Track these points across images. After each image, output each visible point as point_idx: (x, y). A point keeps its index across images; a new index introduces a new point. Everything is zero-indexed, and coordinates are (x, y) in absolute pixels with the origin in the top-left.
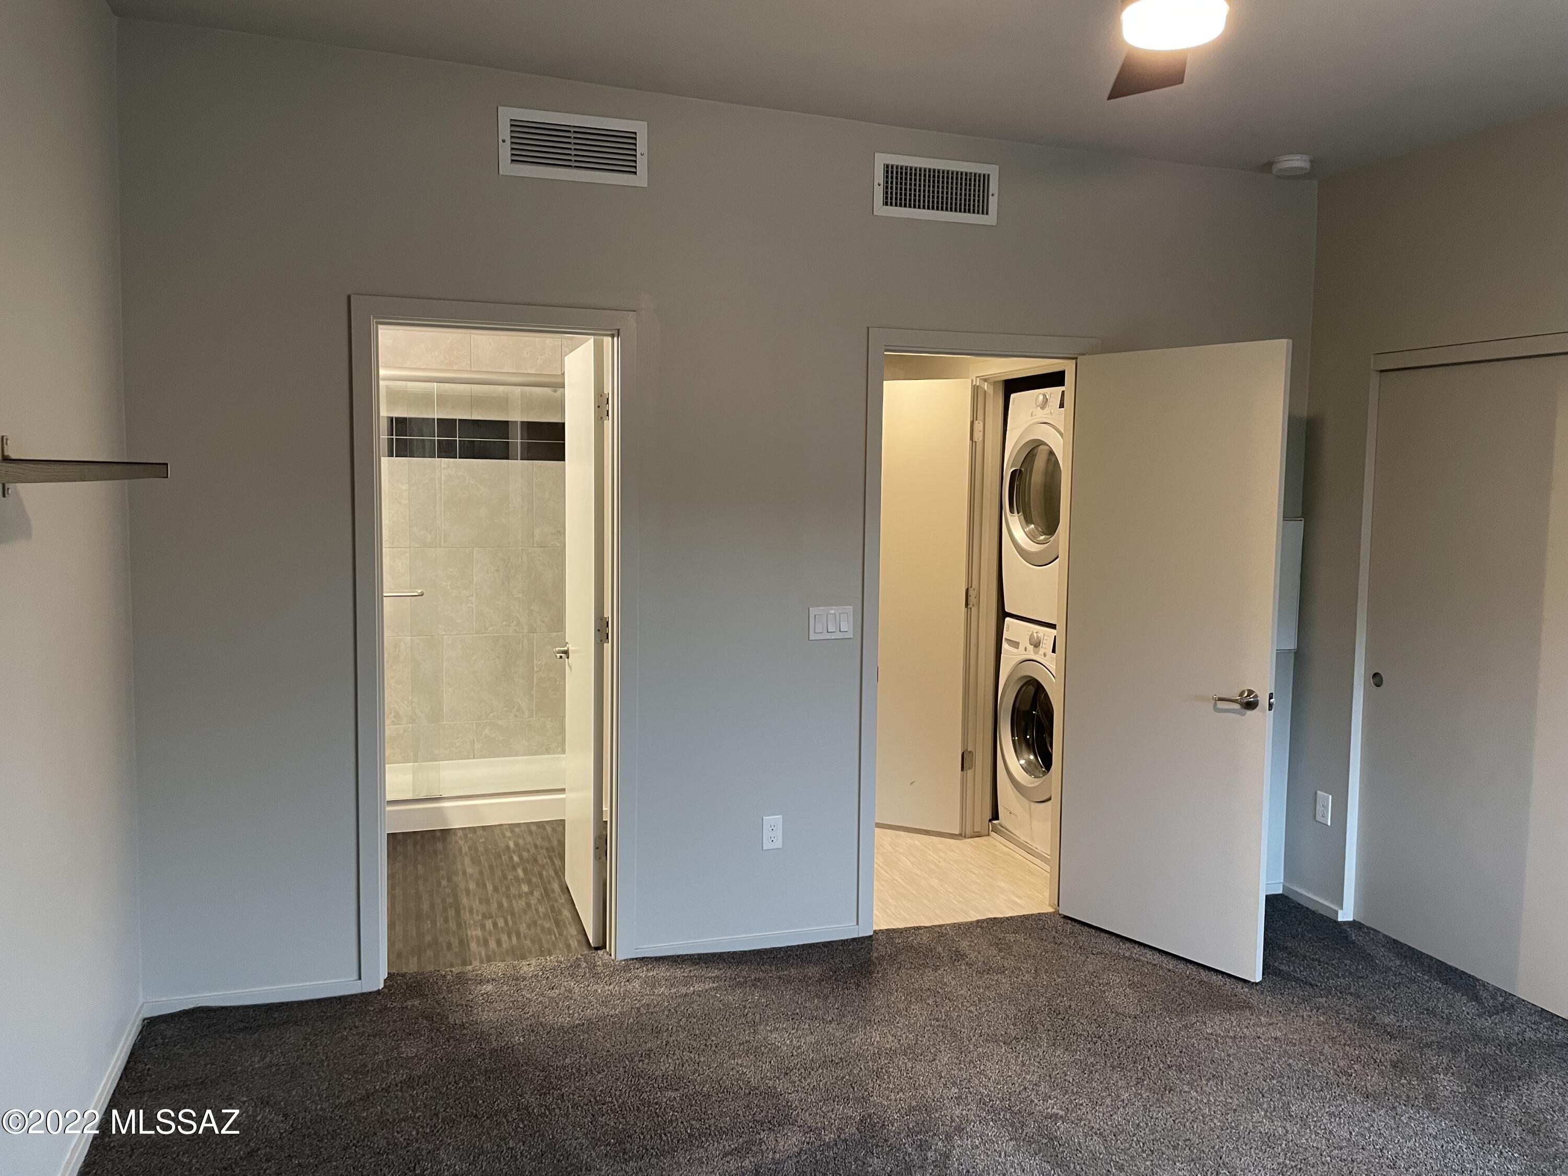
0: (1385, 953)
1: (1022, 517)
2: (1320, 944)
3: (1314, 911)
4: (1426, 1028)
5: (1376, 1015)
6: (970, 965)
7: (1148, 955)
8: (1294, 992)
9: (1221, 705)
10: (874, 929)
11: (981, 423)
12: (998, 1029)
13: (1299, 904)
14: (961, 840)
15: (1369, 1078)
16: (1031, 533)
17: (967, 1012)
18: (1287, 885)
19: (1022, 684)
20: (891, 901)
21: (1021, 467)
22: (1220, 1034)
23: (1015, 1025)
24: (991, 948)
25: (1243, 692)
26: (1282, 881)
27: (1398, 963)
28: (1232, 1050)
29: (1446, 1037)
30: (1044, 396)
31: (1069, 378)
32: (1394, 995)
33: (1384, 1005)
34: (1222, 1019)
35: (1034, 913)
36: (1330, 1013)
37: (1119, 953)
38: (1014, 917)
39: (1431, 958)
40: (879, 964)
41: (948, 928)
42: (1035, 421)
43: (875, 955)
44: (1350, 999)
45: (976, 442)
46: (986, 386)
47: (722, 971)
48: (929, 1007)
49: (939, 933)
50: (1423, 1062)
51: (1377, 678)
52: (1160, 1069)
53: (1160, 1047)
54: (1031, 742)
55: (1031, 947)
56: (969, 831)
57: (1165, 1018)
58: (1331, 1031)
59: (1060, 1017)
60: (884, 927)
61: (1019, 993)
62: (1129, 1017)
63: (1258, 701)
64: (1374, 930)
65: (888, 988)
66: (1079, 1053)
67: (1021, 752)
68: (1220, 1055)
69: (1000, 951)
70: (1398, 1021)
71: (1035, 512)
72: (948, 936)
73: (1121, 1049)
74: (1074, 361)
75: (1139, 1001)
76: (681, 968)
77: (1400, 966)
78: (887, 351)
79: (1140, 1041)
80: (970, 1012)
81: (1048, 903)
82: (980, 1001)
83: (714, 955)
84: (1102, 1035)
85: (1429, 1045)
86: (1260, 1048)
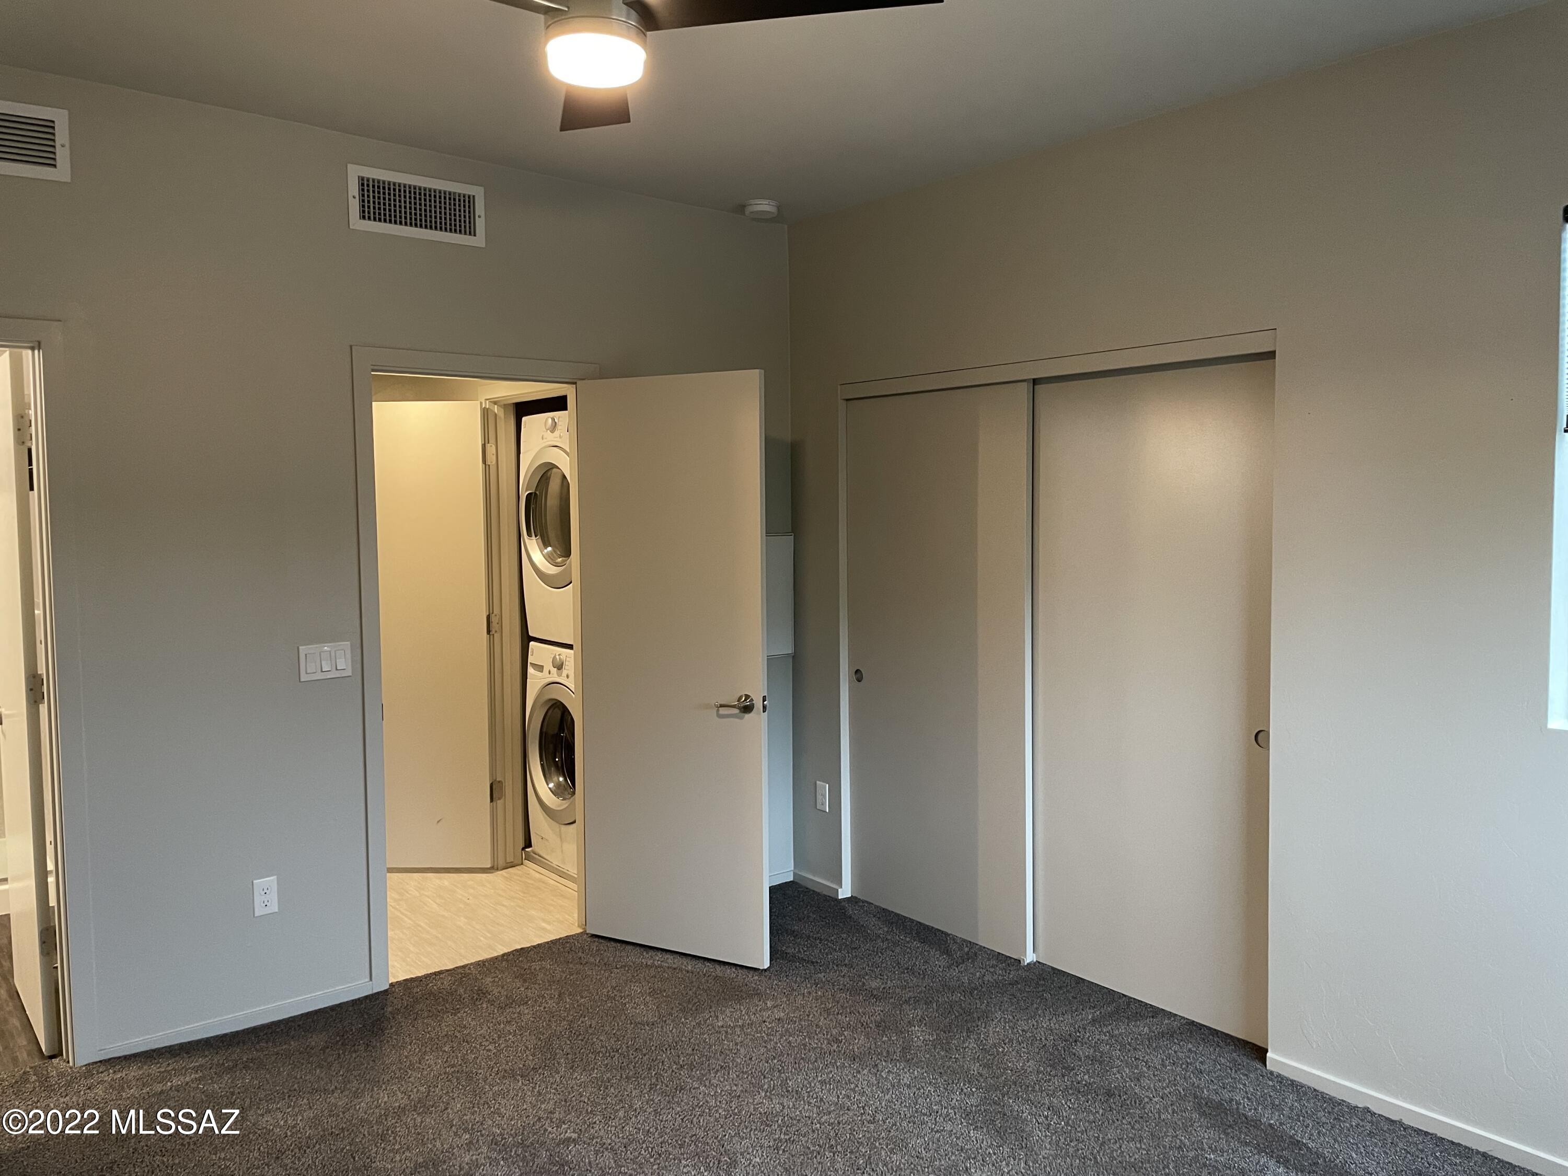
0: (876, 923)
1: (540, 540)
2: (822, 923)
3: (819, 893)
4: (906, 986)
5: (865, 981)
6: (490, 1002)
7: (670, 961)
8: (797, 972)
9: (723, 711)
10: (390, 982)
11: (494, 447)
12: (516, 1063)
13: (807, 888)
14: (492, 873)
15: (857, 1041)
16: (549, 557)
17: (485, 1052)
18: (797, 872)
19: (547, 707)
20: (412, 948)
21: (536, 489)
22: (730, 1025)
23: (533, 1055)
24: (516, 980)
25: (740, 698)
26: (793, 869)
27: (886, 929)
28: (740, 1039)
29: (921, 992)
30: (553, 419)
31: (571, 402)
32: (881, 960)
33: (872, 971)
34: (733, 1010)
35: (562, 936)
36: (827, 986)
37: (642, 963)
38: (541, 944)
39: (912, 921)
40: (394, 1018)
41: (472, 967)
42: (544, 445)
43: (390, 1009)
44: (845, 970)
45: (489, 465)
46: (496, 409)
47: (207, 1059)
48: (445, 1054)
49: (462, 974)
50: (901, 1018)
51: (858, 675)
52: (673, 1071)
53: (674, 1049)
54: (560, 765)
55: (556, 972)
56: (501, 863)
57: (681, 1019)
58: (827, 1003)
59: (580, 1038)
60: (401, 978)
61: (541, 1022)
62: (648, 1025)
63: (753, 704)
64: (867, 902)
65: (402, 1041)
66: (596, 1071)
67: (550, 774)
68: (729, 1046)
69: (525, 981)
70: (883, 984)
71: (552, 534)
72: (471, 976)
73: (637, 1059)
74: (575, 386)
75: (657, 1008)
76: (157, 1063)
77: (887, 932)
78: (373, 370)
79: (656, 1047)
80: (489, 1050)
81: (576, 924)
82: (499, 1037)
83: (198, 1042)
84: (620, 1049)
85: (906, 1002)
86: (765, 1032)
